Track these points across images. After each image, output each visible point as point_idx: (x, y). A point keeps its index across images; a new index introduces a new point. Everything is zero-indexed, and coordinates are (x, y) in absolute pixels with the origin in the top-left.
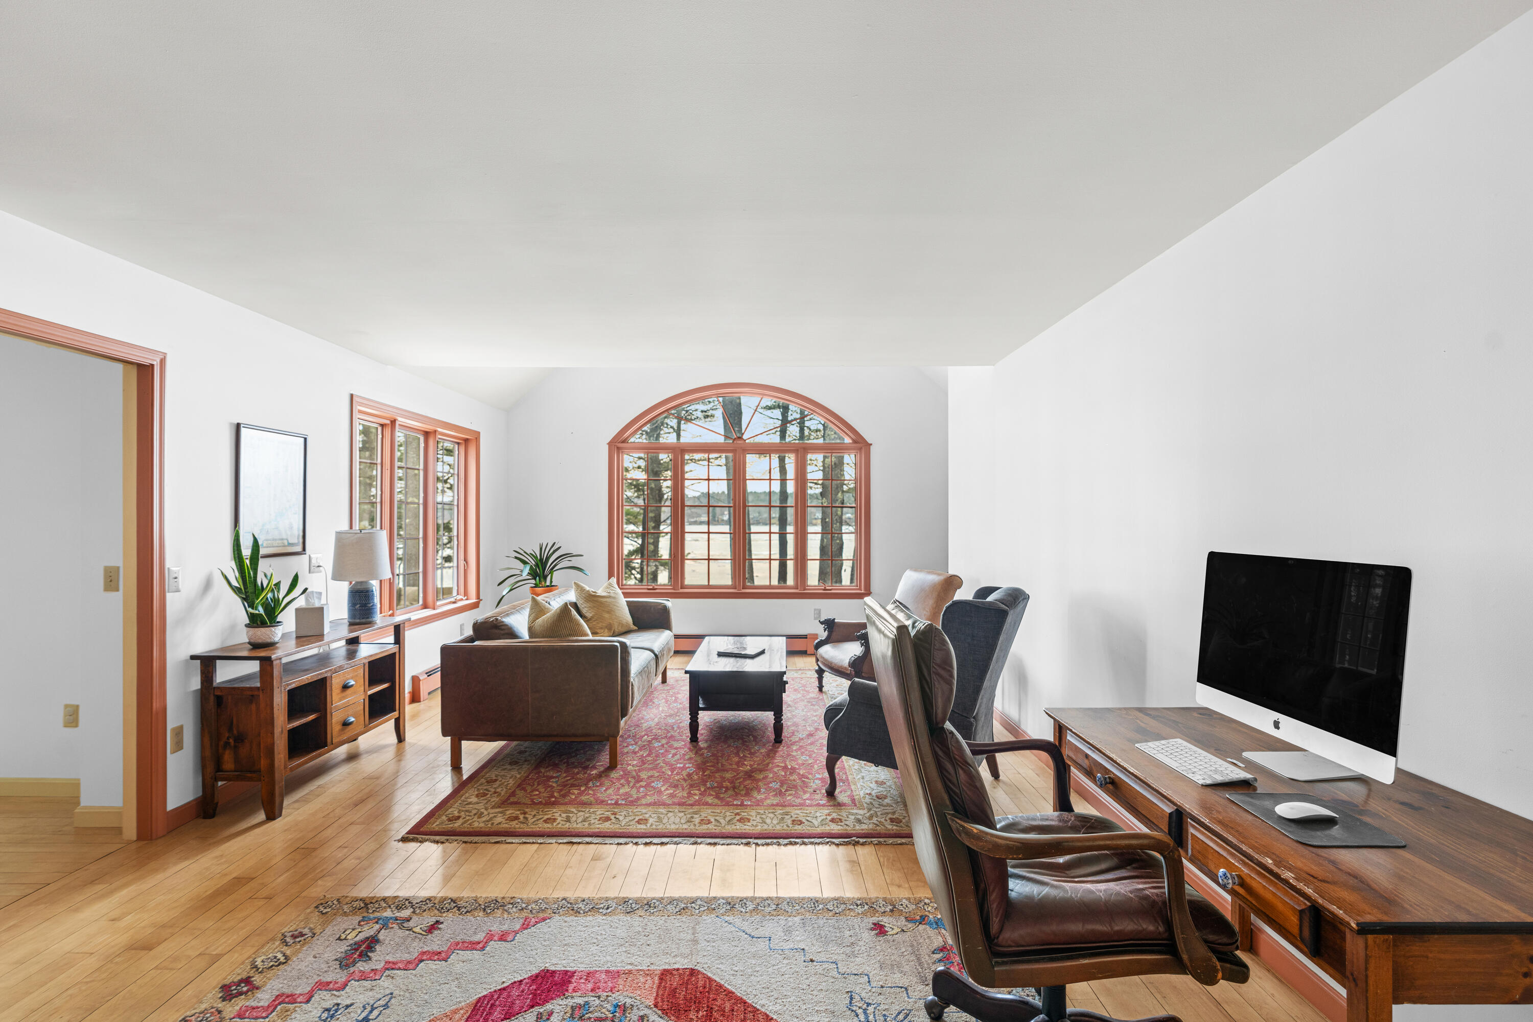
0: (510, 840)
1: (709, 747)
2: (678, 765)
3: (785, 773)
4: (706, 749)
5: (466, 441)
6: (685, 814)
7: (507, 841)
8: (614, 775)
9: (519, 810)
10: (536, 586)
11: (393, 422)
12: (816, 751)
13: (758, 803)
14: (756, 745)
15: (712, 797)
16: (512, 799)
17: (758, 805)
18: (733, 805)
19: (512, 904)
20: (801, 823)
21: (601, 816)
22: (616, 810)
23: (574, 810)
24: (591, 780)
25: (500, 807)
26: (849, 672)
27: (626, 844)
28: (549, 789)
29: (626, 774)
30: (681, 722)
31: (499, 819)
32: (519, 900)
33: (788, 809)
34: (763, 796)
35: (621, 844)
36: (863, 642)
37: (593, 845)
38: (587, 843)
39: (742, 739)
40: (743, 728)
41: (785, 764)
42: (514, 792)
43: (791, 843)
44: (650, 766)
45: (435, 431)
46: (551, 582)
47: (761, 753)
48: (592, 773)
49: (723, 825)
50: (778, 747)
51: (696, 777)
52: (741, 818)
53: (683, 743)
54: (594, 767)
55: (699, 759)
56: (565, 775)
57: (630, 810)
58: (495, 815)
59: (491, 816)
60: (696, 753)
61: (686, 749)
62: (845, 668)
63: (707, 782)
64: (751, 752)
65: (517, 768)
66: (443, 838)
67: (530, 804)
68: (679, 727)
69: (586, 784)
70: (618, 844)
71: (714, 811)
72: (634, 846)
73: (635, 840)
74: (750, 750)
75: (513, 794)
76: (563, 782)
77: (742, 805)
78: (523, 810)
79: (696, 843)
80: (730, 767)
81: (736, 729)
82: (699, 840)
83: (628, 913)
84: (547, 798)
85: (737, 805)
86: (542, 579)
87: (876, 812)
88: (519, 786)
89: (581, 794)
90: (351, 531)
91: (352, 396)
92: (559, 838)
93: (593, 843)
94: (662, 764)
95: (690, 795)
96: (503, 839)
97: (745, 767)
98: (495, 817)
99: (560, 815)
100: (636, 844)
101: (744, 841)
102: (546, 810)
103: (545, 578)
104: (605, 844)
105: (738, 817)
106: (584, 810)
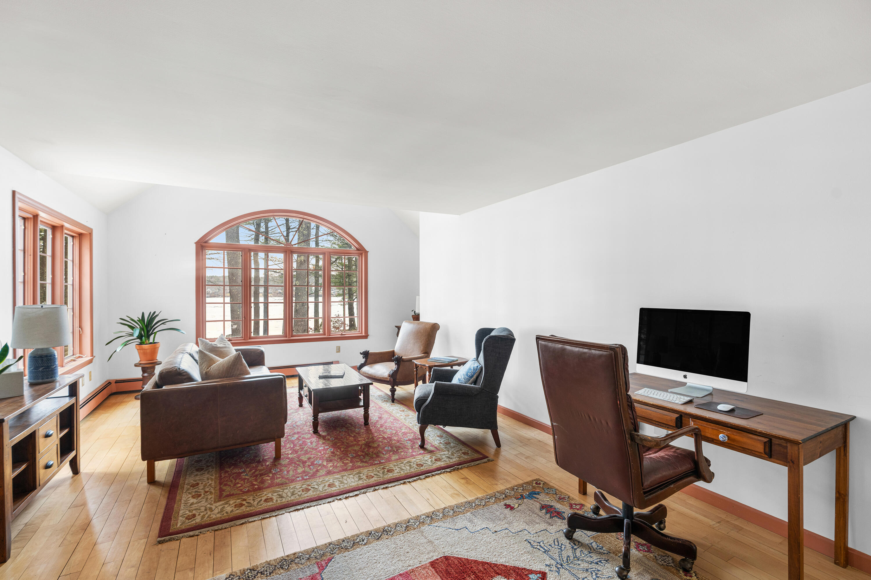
0: (251, 519)
1: (328, 434)
2: (320, 448)
3: (387, 441)
4: (328, 436)
5: (80, 235)
6: (354, 475)
7: (250, 520)
8: (284, 462)
9: (239, 499)
10: (141, 344)
11: (36, 217)
12: (391, 426)
13: (389, 460)
14: (355, 428)
15: (360, 462)
16: (225, 494)
17: (390, 461)
18: (375, 464)
19: (298, 558)
20: (422, 466)
21: (301, 489)
22: (308, 483)
23: (279, 489)
24: (271, 469)
25: (220, 501)
26: (389, 380)
27: (333, 501)
28: (246, 481)
29: (292, 461)
30: (296, 423)
31: (228, 509)
32: (301, 554)
33: (407, 460)
34: (388, 455)
35: (330, 502)
36: (396, 362)
37: (312, 507)
38: (308, 507)
39: (344, 426)
40: (338, 420)
41: (382, 436)
42: (220, 488)
43: (427, 477)
44: (303, 452)
45: (62, 226)
46: (154, 340)
47: (363, 432)
48: (267, 464)
49: (382, 476)
50: (369, 428)
51: (338, 453)
52: (388, 470)
53: (310, 435)
54: (265, 461)
55: (331, 443)
56: (248, 469)
57: (317, 481)
58: (223, 506)
59: (220, 508)
60: (324, 440)
61: (315, 438)
62: (386, 378)
63: (348, 454)
64: (356, 433)
65: (206, 472)
66: (197, 532)
67: (242, 494)
68: (297, 426)
69: (270, 472)
70: (329, 502)
71: (369, 469)
72: (339, 501)
73: (338, 498)
74: (355, 432)
75: (221, 490)
76: (252, 474)
77: (380, 463)
78: (242, 498)
79: (375, 490)
80: (353, 443)
81: (335, 421)
82: (377, 488)
83: (378, 539)
84: (252, 487)
85: (378, 464)
86: (146, 339)
87: (452, 451)
88: (220, 484)
89: (273, 478)
90: (25, 306)
91: (14, 192)
92: (286, 509)
93: (312, 506)
94: (309, 450)
95: (346, 464)
96: (246, 520)
97: (361, 442)
98: (224, 507)
99: (272, 495)
100: (340, 499)
101: (402, 482)
102: (260, 494)
103: (148, 337)
104: (320, 504)
105: (386, 470)
106: (286, 488)
